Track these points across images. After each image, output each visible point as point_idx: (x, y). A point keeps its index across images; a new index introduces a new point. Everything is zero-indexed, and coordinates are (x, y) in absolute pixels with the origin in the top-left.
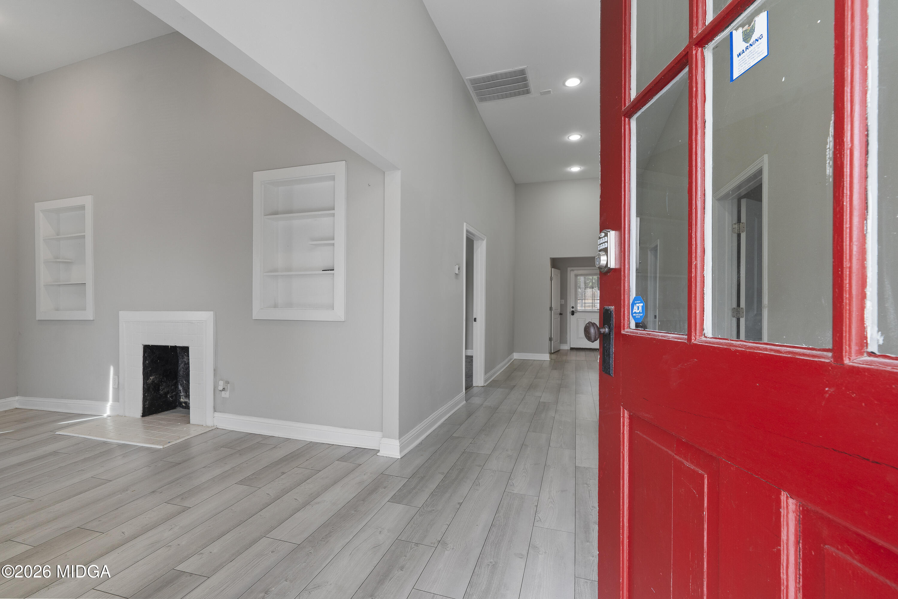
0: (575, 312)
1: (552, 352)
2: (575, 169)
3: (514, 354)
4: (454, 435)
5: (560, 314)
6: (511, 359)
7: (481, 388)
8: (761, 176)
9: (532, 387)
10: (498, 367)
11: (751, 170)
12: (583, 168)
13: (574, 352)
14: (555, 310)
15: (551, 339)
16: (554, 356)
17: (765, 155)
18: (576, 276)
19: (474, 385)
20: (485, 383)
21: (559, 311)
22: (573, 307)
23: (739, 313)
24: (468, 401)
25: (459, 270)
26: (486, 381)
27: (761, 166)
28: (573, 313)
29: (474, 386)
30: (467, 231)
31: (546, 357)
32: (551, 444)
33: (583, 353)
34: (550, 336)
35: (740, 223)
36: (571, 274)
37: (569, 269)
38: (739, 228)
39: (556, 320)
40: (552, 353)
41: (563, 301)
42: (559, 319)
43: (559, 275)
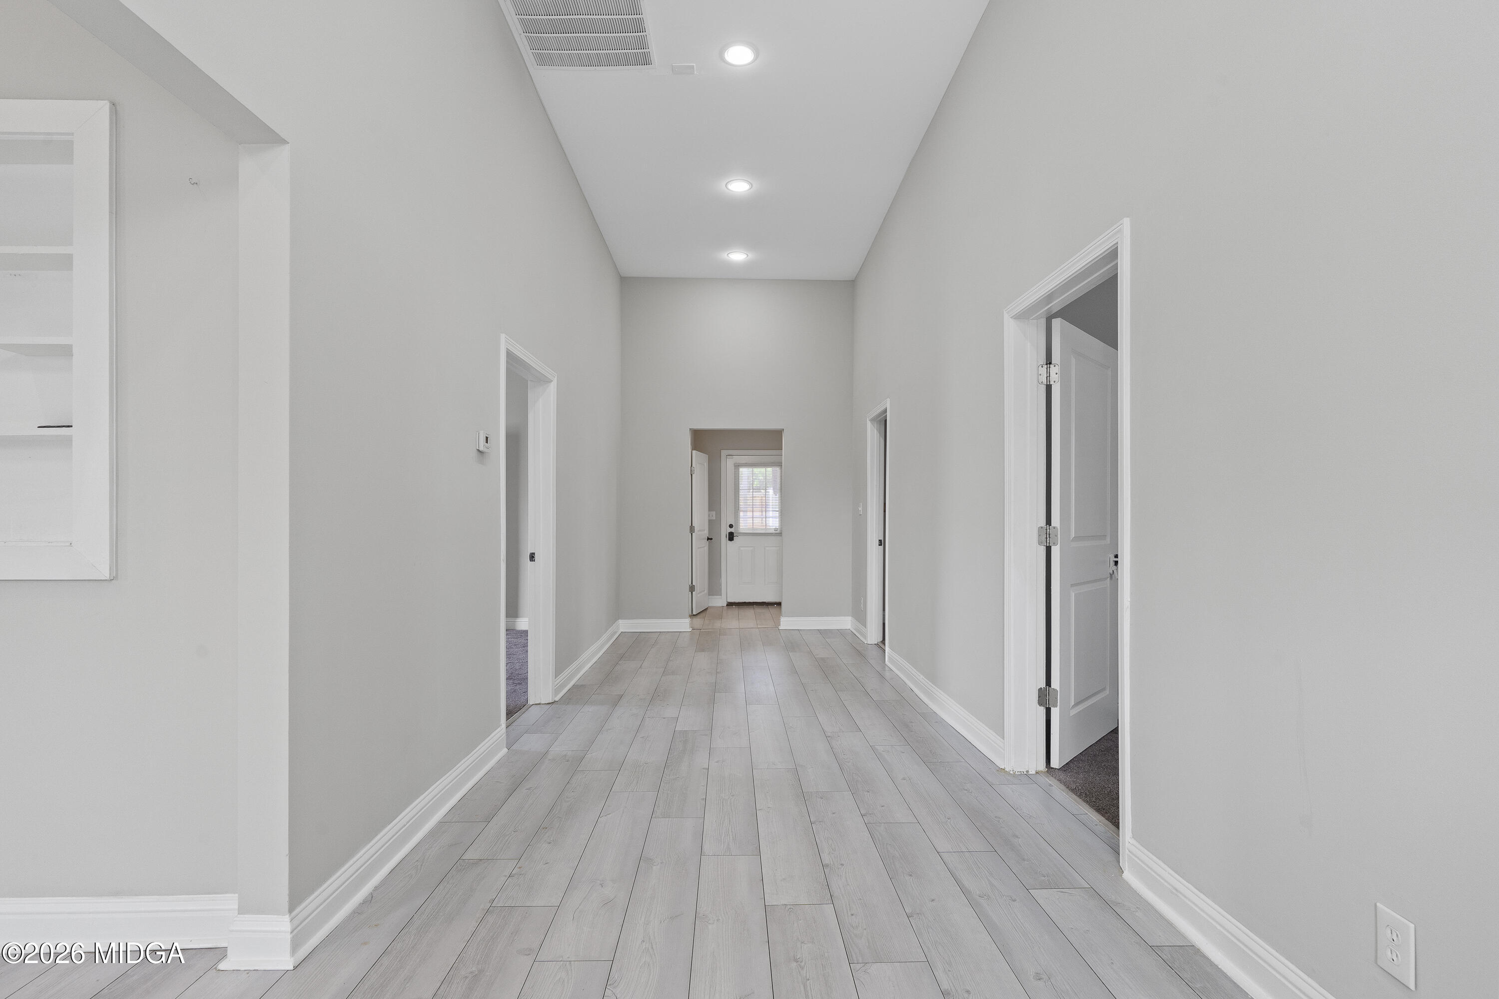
0: (735, 535)
1: (694, 613)
2: (738, 256)
3: (620, 621)
4: (468, 856)
5: (708, 539)
6: (615, 633)
7: (548, 706)
8: (1115, 262)
9: (657, 696)
10: (585, 656)
11: (1095, 250)
12: (750, 256)
13: (735, 611)
14: (700, 531)
15: (692, 589)
16: (698, 622)
17: (1125, 219)
18: (737, 466)
19: (531, 701)
20: (555, 696)
21: (706, 534)
22: (731, 526)
23: (1049, 536)
24: (514, 747)
25: (487, 442)
26: (556, 691)
27: (1115, 242)
28: (731, 537)
29: (531, 703)
30: (509, 354)
31: (684, 625)
32: (706, 847)
33: (750, 612)
34: (690, 583)
35: (1052, 366)
36: (728, 464)
37: (724, 453)
38: (1049, 375)
39: (701, 549)
40: (694, 615)
41: (714, 513)
42: (706, 548)
43: (705, 464)
